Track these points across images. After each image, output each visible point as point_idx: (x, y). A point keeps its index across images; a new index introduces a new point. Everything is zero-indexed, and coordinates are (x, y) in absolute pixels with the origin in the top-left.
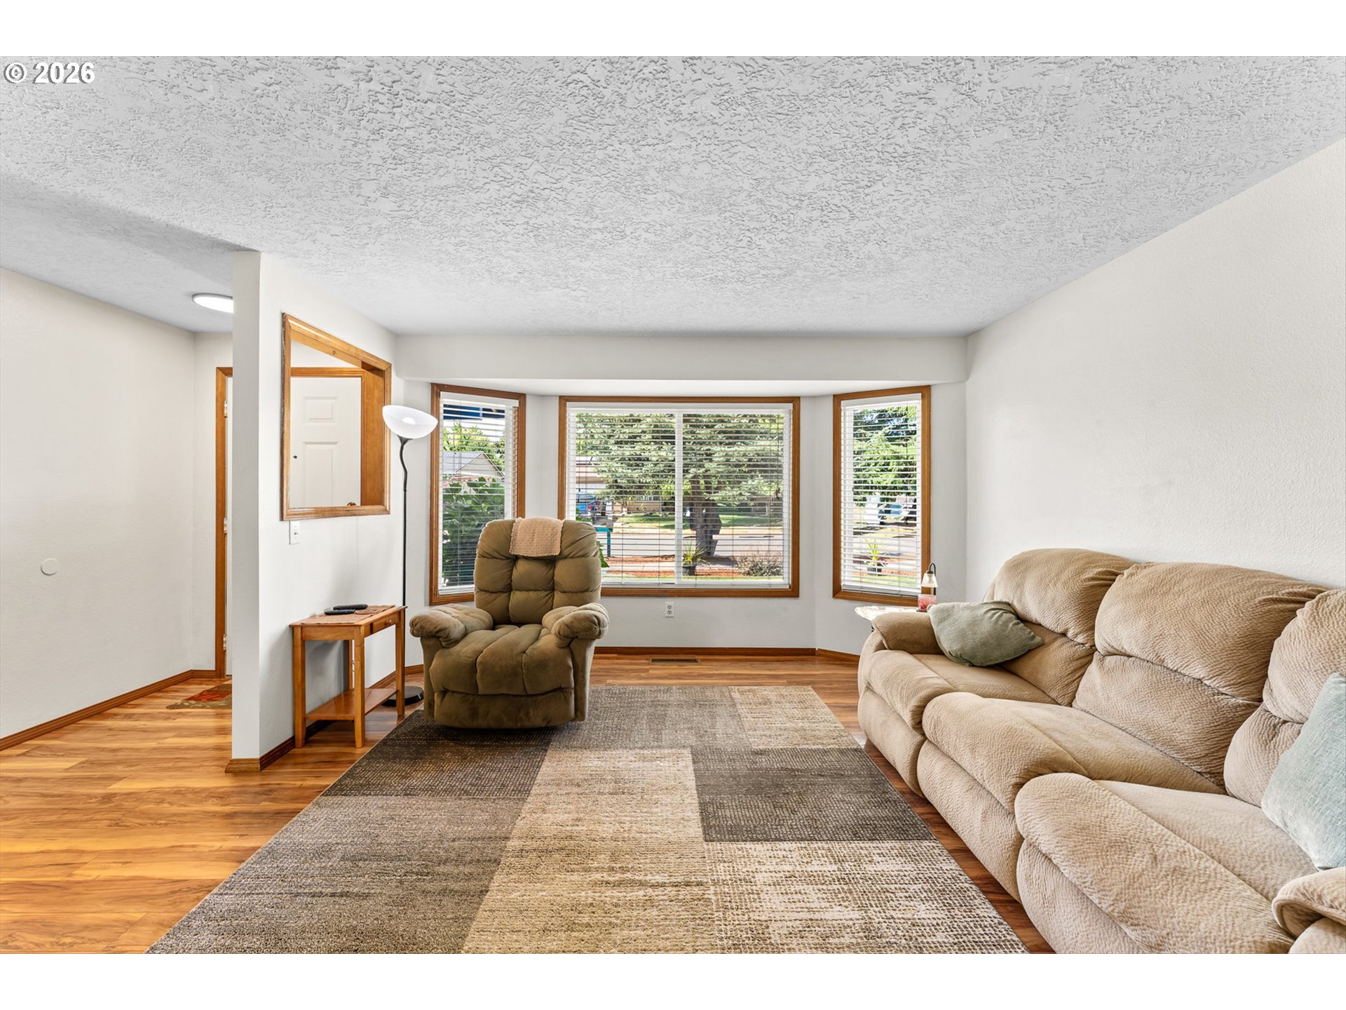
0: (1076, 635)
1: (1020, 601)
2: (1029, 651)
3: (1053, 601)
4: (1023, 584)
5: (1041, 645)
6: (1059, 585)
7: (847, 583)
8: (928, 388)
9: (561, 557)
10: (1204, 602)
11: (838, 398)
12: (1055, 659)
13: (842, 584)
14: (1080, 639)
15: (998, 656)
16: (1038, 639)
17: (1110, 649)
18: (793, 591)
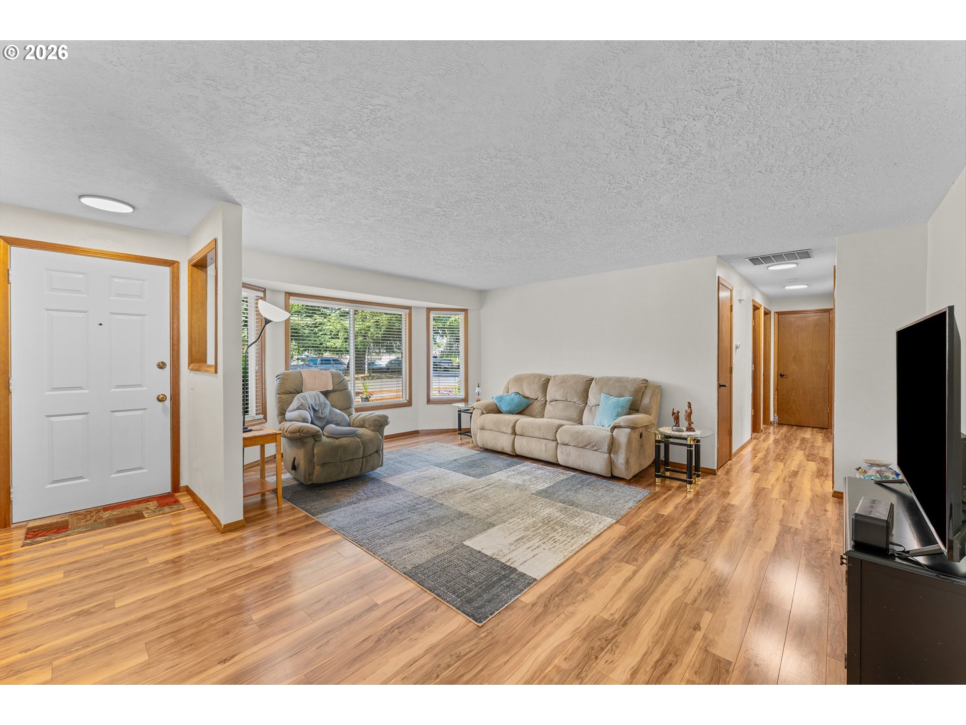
0: (541, 399)
1: (522, 391)
2: (528, 406)
3: (534, 389)
4: (522, 385)
5: (531, 403)
6: (535, 384)
7: (433, 397)
8: (467, 310)
9: (333, 391)
10: (575, 383)
11: (429, 310)
12: (537, 406)
13: (431, 397)
14: (542, 399)
15: (520, 409)
16: (530, 402)
17: (552, 400)
18: (409, 404)
